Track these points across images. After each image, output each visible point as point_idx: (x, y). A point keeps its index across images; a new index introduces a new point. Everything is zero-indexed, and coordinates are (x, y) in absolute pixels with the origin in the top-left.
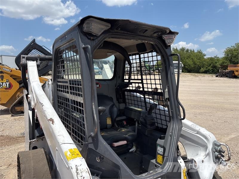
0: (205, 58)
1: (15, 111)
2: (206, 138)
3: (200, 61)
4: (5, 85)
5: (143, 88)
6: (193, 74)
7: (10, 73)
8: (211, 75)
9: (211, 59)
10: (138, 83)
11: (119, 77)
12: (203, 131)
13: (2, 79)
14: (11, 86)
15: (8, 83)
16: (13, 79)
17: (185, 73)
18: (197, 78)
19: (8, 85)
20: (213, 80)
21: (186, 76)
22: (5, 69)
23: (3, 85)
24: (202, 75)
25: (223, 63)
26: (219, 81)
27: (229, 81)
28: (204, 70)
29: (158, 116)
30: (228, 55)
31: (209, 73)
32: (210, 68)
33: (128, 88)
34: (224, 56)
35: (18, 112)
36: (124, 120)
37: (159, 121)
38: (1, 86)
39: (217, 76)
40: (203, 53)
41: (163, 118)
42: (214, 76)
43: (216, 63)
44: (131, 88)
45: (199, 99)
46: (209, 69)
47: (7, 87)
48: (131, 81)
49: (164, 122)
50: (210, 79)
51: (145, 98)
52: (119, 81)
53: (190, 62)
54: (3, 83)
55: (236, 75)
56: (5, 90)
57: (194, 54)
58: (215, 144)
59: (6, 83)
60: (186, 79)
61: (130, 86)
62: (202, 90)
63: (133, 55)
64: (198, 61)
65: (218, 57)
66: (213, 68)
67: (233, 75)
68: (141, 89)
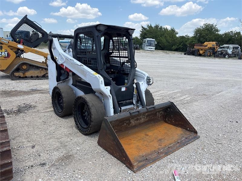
0: (177, 36)
1: (14, 76)
2: (144, 75)
3: (173, 39)
4: (4, 54)
5: (119, 55)
6: (165, 51)
7: (8, 44)
8: (181, 52)
9: (182, 37)
10: (117, 52)
11: (106, 49)
12: (144, 72)
13: (1, 49)
14: (9, 55)
15: (6, 53)
16: (11, 49)
17: (158, 51)
18: (168, 55)
19: (6, 54)
20: (181, 57)
21: (158, 53)
22: (3, 41)
23: (2, 54)
24: (173, 52)
25: (192, 42)
26: (185, 58)
27: (194, 59)
28: (176, 48)
29: (126, 68)
30: (197, 35)
31: (180, 51)
32: (181, 46)
33: (112, 55)
34: (193, 35)
35: (16, 77)
36: (110, 71)
37: (126, 70)
38: (1, 55)
39: (185, 54)
40: (176, 31)
41: (128, 68)
42: (183, 54)
43: (186, 41)
44: (113, 55)
45: (163, 71)
46: (180, 48)
47: (5, 56)
48: (114, 51)
49: (128, 71)
50: (179, 56)
51: (120, 60)
52: (106, 51)
53: (163, 40)
54: (2, 52)
55: (201, 53)
56: (4, 58)
57: (168, 32)
58: (148, 77)
59: (5, 53)
60: (157, 56)
61: (113, 54)
62: (169, 65)
63: (114, 37)
64: (171, 39)
65: (189, 36)
66: (183, 46)
67: (199, 53)
68: (118, 56)
